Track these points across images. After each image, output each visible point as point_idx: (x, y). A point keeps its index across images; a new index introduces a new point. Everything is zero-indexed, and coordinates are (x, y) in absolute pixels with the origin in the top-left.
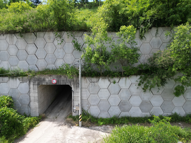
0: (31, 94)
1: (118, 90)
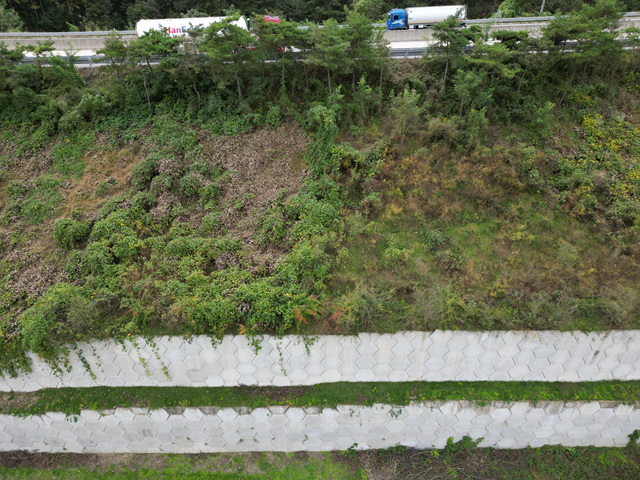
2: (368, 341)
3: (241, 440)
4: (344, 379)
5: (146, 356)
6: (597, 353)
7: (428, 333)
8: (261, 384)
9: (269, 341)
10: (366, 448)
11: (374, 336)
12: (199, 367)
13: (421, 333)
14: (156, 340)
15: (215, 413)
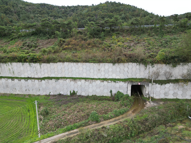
0: (128, 88)
1: (164, 88)
2: (52, 65)
3: (26, 90)
4: (49, 76)
5: (10, 68)
6: (99, 70)
7: (63, 63)
8: (32, 77)
9: (33, 65)
10: (53, 94)
11: (53, 63)
12: (20, 72)
13: (62, 63)
14: (12, 63)
15: (20, 81)
